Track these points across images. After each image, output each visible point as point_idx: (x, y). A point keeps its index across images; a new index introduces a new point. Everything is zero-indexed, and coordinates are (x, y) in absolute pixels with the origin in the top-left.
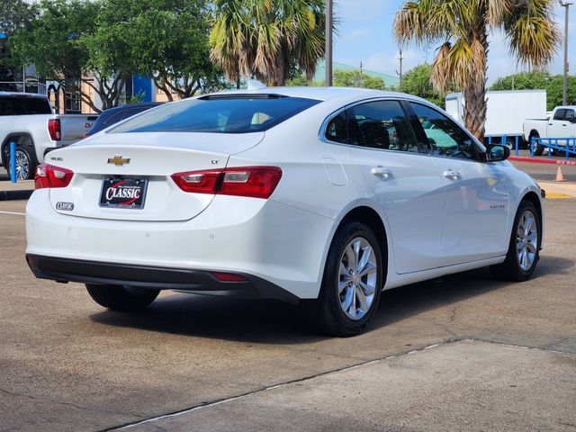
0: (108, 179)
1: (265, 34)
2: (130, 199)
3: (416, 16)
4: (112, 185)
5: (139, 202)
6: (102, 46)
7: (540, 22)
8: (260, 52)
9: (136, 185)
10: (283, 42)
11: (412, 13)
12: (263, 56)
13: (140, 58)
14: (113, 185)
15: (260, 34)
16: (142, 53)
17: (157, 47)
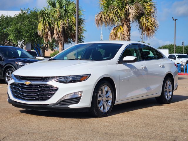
1: (57, 25)
3: (103, 16)
6: (12, 31)
7: (149, 18)
8: (55, 31)
10: (63, 28)
11: (102, 15)
12: (56, 33)
13: (26, 36)
15: (55, 25)
16: (26, 34)
17: (31, 32)
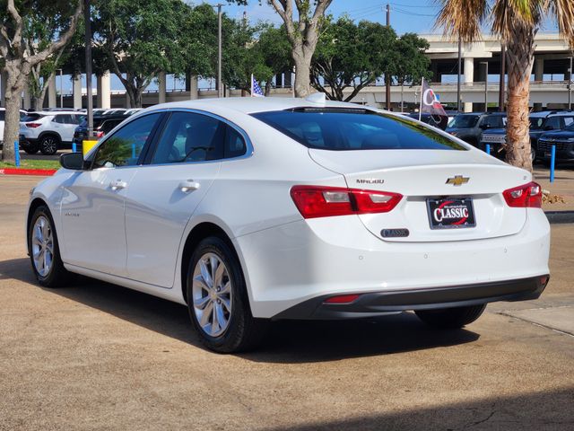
0: (432, 201)
2: (460, 219)
4: (438, 206)
5: (470, 221)
9: (462, 204)
14: (440, 206)
